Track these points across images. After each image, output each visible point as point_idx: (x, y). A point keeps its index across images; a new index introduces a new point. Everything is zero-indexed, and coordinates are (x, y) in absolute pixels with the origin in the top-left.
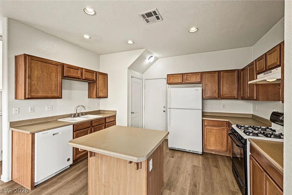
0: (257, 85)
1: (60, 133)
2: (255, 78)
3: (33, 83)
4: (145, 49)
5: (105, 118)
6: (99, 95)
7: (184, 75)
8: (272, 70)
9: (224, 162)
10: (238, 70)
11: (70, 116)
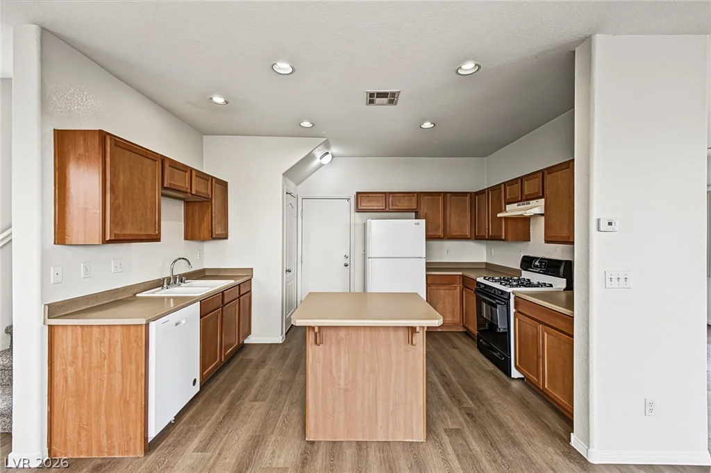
0: (506, 218)
1: (184, 322)
2: (503, 209)
4: (325, 139)
5: (239, 285)
6: (217, 233)
7: (388, 195)
8: (531, 202)
9: (460, 339)
10: (471, 193)
11: (159, 284)
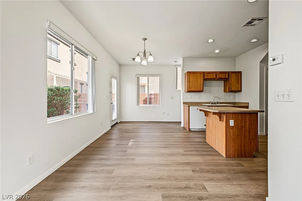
3: (190, 84)
6: (232, 89)
